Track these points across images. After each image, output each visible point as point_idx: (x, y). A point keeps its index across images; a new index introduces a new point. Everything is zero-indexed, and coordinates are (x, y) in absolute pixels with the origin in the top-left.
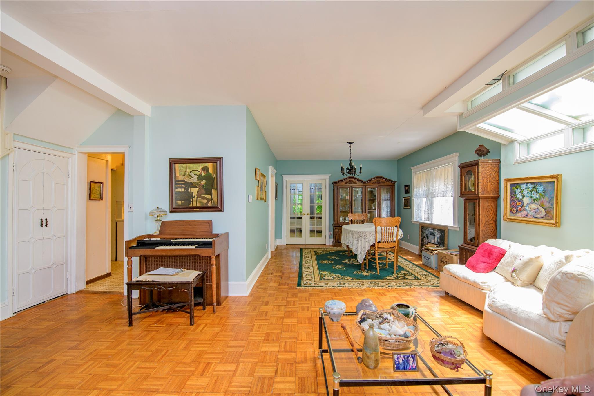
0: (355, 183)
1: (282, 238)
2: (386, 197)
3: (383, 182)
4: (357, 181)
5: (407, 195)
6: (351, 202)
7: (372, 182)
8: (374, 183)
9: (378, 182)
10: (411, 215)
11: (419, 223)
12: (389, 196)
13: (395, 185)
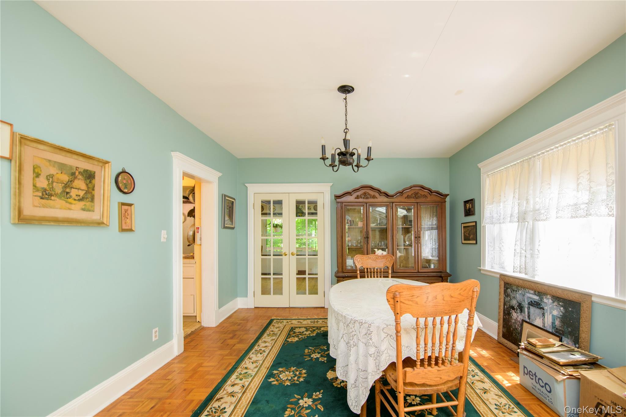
0: (374, 197)
1: (247, 297)
2: (431, 223)
3: (425, 196)
4: (377, 195)
5: (470, 219)
6: (367, 232)
7: (405, 195)
8: (408, 197)
9: (416, 195)
10: (478, 258)
11: (498, 276)
12: (435, 222)
13: (445, 202)
